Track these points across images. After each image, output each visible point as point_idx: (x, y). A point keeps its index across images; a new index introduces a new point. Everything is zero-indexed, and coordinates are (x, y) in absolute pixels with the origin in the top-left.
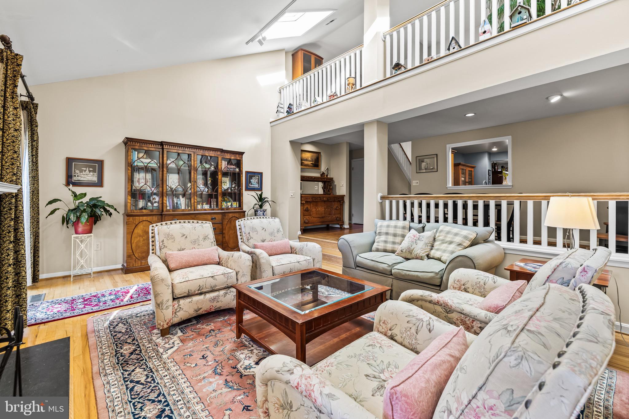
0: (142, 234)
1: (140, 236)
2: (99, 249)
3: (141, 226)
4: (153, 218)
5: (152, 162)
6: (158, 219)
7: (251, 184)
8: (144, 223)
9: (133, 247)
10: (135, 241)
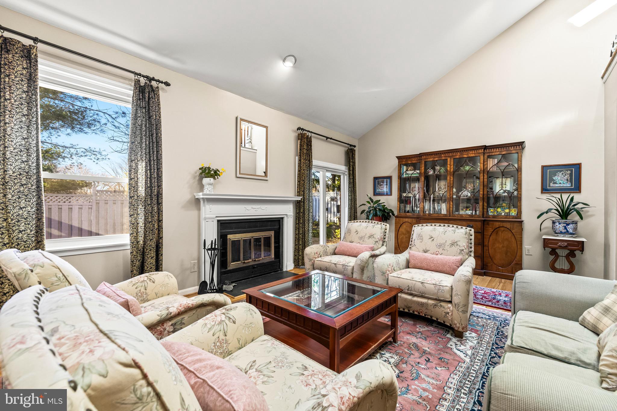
0: (405, 233)
1: (403, 234)
2: (390, 240)
3: (404, 226)
4: (412, 220)
5: (415, 172)
6: (416, 221)
7: (554, 183)
8: (406, 223)
9: (399, 241)
10: (400, 238)
